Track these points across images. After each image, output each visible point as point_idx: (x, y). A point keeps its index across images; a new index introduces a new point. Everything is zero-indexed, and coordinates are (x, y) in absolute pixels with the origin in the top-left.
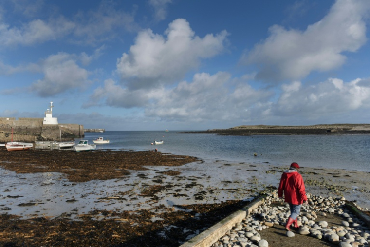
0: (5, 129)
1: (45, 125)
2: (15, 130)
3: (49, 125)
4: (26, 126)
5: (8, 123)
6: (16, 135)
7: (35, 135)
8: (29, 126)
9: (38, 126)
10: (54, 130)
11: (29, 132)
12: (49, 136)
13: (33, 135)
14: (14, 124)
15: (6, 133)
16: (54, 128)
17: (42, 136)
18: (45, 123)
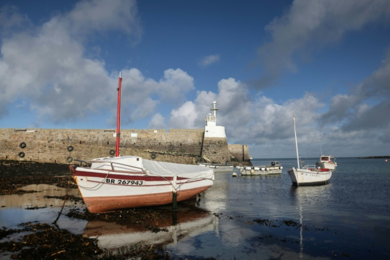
0: (151, 147)
1: (208, 138)
2: (165, 147)
3: (213, 138)
4: (180, 141)
5: (155, 137)
6: (166, 156)
7: (194, 156)
8: (184, 141)
9: (196, 142)
10: (220, 146)
11: (185, 151)
12: (214, 158)
13: (190, 155)
14: (164, 138)
15: (152, 153)
16: (221, 144)
17: (205, 157)
18: (206, 135)
